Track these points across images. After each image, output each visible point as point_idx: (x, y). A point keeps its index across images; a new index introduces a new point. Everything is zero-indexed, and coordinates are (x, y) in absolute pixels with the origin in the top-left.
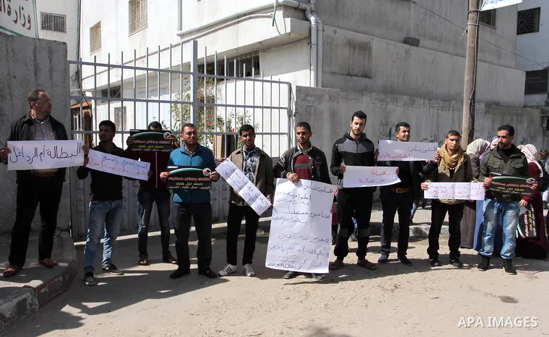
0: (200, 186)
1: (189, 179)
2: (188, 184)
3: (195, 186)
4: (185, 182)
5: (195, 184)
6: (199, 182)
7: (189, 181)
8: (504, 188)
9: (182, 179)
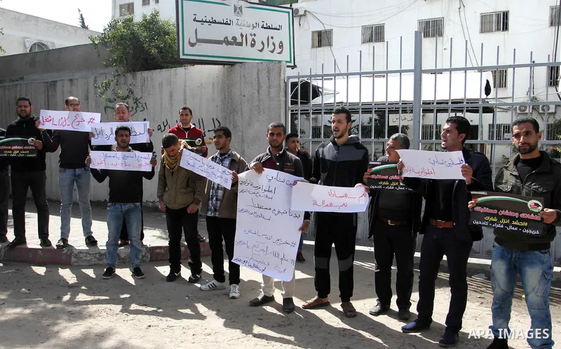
8: (495, 220)
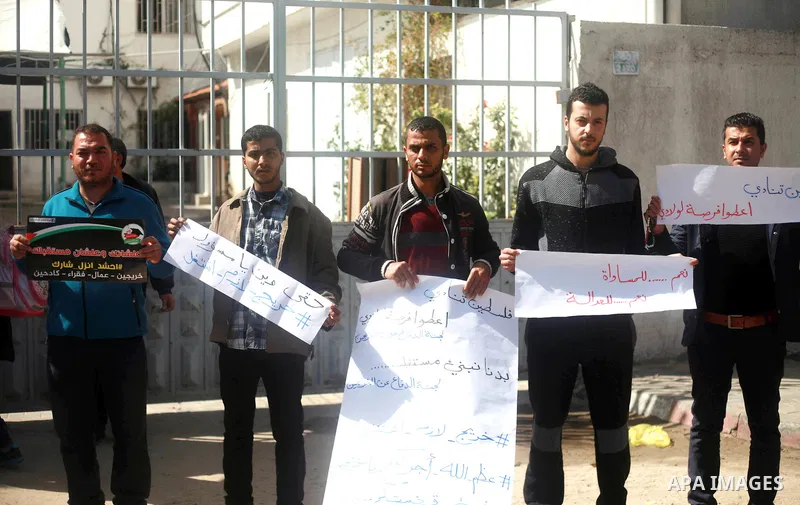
0: (116, 272)
1: (87, 252)
2: (84, 266)
3: (102, 272)
4: (77, 262)
5: (101, 267)
6: (112, 260)
7: (87, 259)
9: (67, 252)
